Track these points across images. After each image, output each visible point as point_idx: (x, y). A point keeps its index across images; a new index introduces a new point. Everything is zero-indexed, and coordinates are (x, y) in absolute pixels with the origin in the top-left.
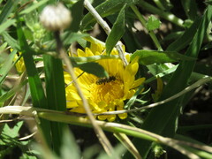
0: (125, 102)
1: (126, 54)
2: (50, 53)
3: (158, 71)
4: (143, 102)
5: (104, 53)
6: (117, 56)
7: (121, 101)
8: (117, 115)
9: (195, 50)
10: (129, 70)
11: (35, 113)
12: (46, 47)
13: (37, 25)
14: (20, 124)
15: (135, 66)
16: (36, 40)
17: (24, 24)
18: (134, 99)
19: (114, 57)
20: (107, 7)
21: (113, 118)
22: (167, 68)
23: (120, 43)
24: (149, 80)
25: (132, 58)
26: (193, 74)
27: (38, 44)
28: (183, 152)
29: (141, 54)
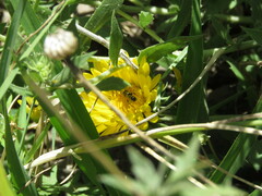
0: (152, 105)
1: (131, 59)
2: (64, 86)
3: (169, 63)
4: (167, 98)
5: (111, 66)
6: (124, 64)
7: (147, 105)
8: (149, 122)
9: (197, 27)
10: (142, 73)
11: (71, 151)
12: (57, 82)
13: (39, 64)
14: (55, 169)
15: (146, 67)
16: (44, 79)
17: (26, 68)
18: (159, 98)
19: (122, 67)
20: (95, 21)
21: (146, 126)
22: (176, 57)
23: (122, 51)
24: (165, 75)
25: (139, 60)
26: (205, 52)
27: (47, 82)
28: (237, 130)
29: (146, 53)
